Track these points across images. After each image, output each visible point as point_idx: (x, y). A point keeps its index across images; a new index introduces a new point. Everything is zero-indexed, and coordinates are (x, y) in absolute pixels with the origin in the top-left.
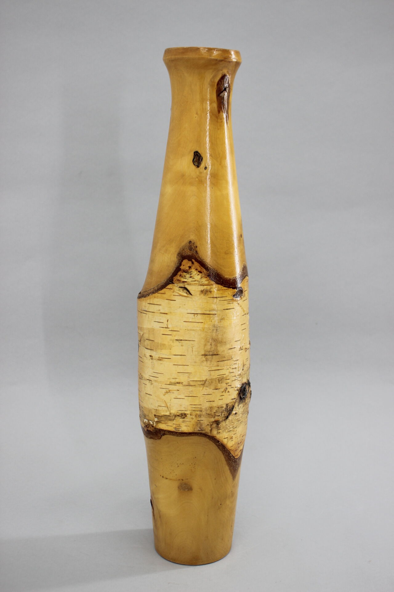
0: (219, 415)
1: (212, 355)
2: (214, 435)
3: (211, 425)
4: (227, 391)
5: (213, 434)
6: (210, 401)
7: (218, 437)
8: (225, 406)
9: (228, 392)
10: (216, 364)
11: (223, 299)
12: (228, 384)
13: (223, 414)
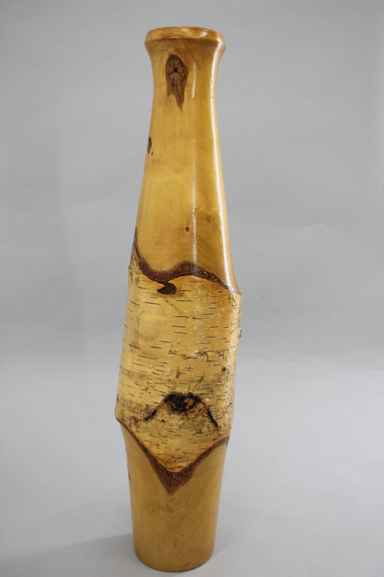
0: (138, 413)
1: (135, 347)
2: (133, 432)
3: (130, 420)
4: (148, 391)
5: (132, 430)
6: (131, 395)
7: (137, 435)
8: (144, 406)
9: (150, 393)
10: (137, 357)
11: (146, 291)
12: (150, 384)
13: (142, 413)
